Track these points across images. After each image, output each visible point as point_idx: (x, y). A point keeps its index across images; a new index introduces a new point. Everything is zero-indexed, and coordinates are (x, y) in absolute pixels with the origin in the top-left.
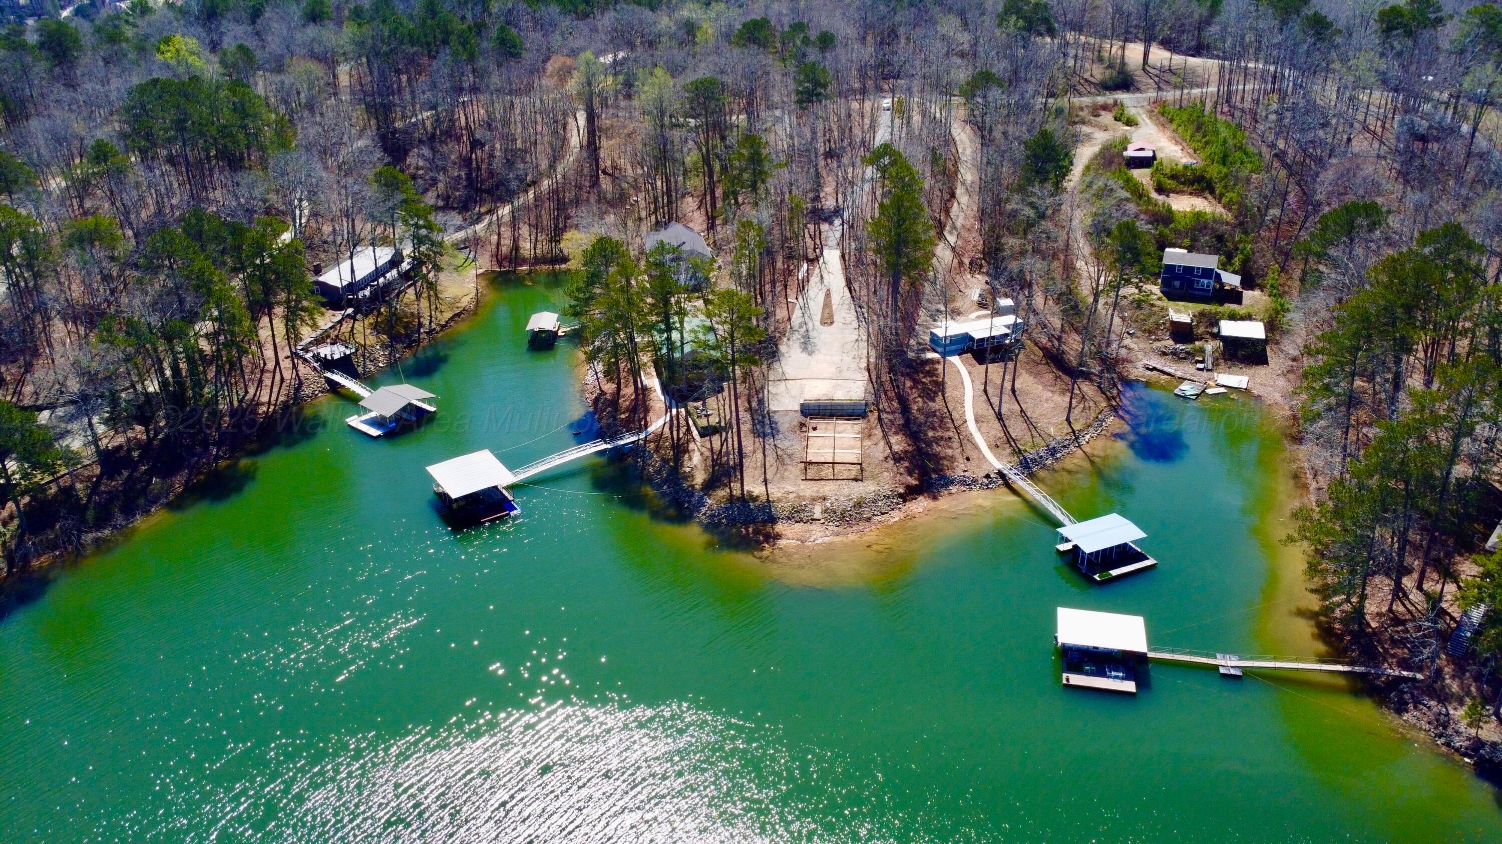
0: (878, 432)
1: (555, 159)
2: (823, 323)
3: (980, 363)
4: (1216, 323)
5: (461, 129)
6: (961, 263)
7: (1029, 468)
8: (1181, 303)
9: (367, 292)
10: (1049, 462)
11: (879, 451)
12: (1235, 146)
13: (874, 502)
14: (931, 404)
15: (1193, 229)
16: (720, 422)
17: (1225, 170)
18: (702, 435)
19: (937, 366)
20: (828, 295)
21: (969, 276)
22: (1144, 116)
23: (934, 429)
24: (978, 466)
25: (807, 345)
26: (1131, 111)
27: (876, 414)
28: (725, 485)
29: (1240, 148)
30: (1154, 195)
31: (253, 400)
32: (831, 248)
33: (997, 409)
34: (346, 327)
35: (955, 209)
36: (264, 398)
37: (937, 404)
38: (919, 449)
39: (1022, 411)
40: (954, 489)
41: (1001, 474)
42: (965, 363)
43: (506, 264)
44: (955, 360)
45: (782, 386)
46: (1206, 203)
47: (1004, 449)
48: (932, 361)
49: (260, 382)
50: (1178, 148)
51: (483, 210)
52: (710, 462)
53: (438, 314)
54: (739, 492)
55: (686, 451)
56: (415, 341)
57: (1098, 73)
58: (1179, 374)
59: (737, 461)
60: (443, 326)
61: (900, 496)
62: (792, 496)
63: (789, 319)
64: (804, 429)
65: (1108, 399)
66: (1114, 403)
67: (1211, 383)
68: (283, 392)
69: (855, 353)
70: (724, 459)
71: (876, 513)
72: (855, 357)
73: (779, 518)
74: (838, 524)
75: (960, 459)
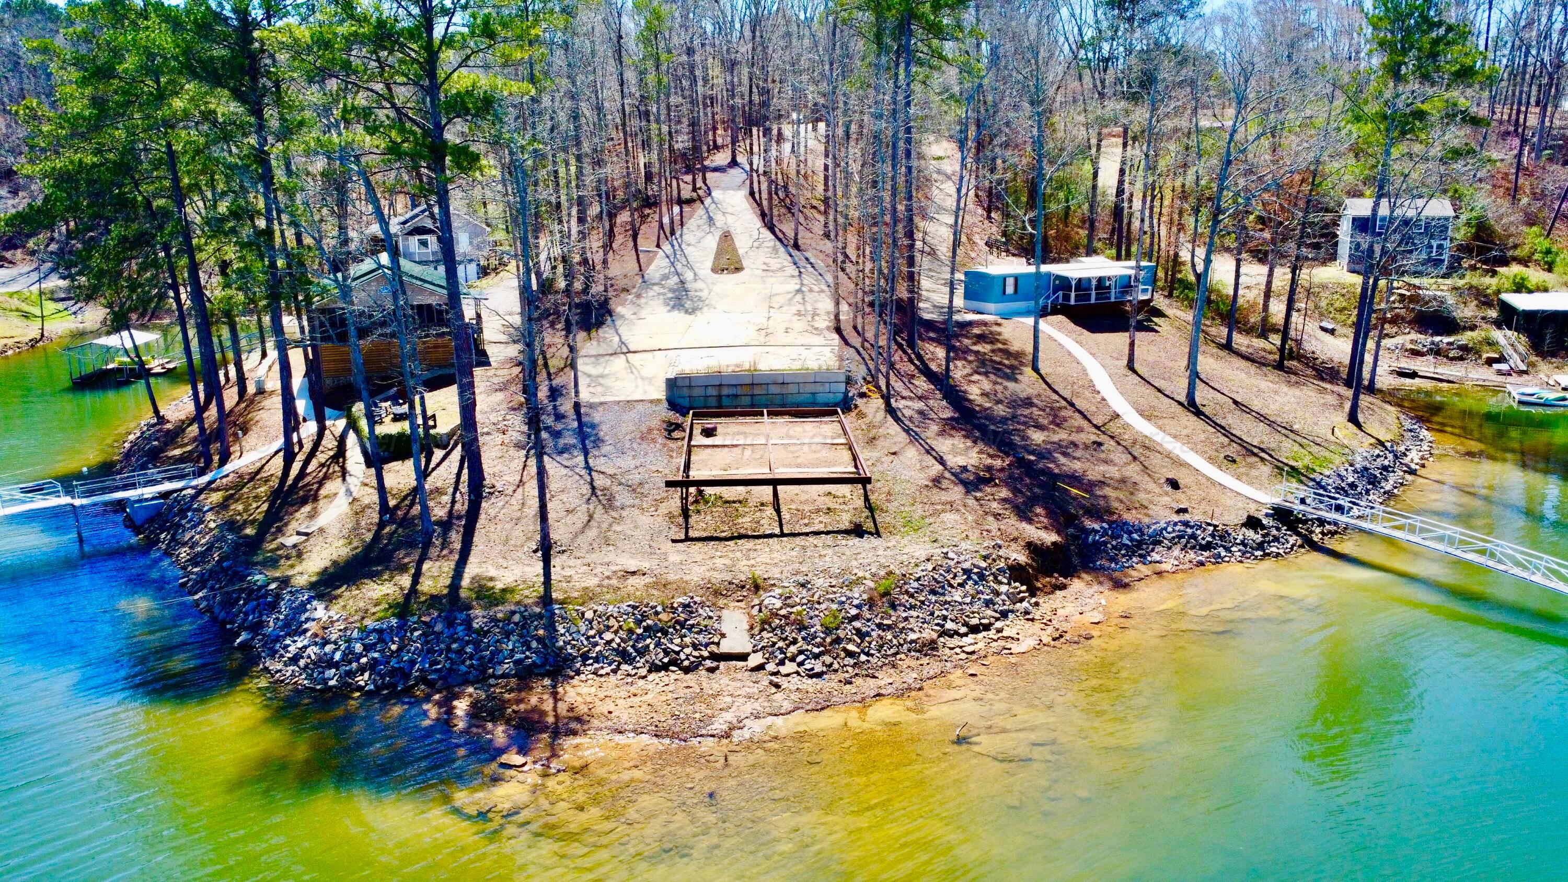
0: (895, 433)
2: (718, 269)
3: (1092, 330)
11: (913, 467)
13: (934, 592)
14: (1013, 386)
18: (372, 462)
19: (995, 330)
20: (726, 237)
23: (1041, 427)
24: (1210, 501)
25: (682, 301)
27: (878, 402)
28: (401, 569)
32: (727, 189)
33: (1178, 397)
37: (1028, 386)
38: (1022, 464)
39: (1236, 402)
40: (1166, 558)
42: (1058, 328)
45: (617, 362)
47: (1250, 466)
48: (981, 324)
54: (444, 584)
55: (311, 499)
59: (462, 507)
61: (1017, 572)
62: (636, 582)
63: (641, 273)
64: (678, 435)
69: (800, 308)
71: (949, 625)
72: (799, 314)
73: (585, 657)
74: (819, 668)
75: (1151, 486)
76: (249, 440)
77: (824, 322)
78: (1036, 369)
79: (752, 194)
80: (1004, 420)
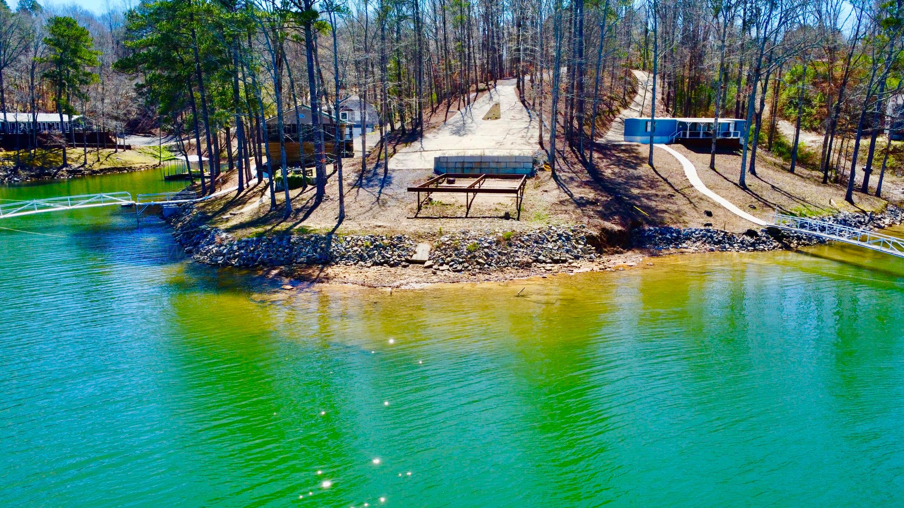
0: (553, 186)
2: (486, 118)
3: (697, 152)
14: (633, 171)
19: (639, 149)
20: (496, 105)
23: (640, 188)
24: (728, 222)
25: (460, 131)
27: (549, 173)
32: (505, 85)
33: (736, 182)
37: (643, 172)
38: (618, 200)
40: (689, 246)
44: (661, 146)
47: (765, 211)
48: (629, 145)
52: (266, 209)
53: (96, 165)
55: (242, 204)
62: (378, 229)
63: (445, 121)
69: (524, 134)
71: (541, 257)
72: (523, 137)
73: (342, 257)
74: (460, 267)
75: (695, 214)
76: (224, 187)
77: (534, 140)
78: (651, 164)
80: (620, 184)
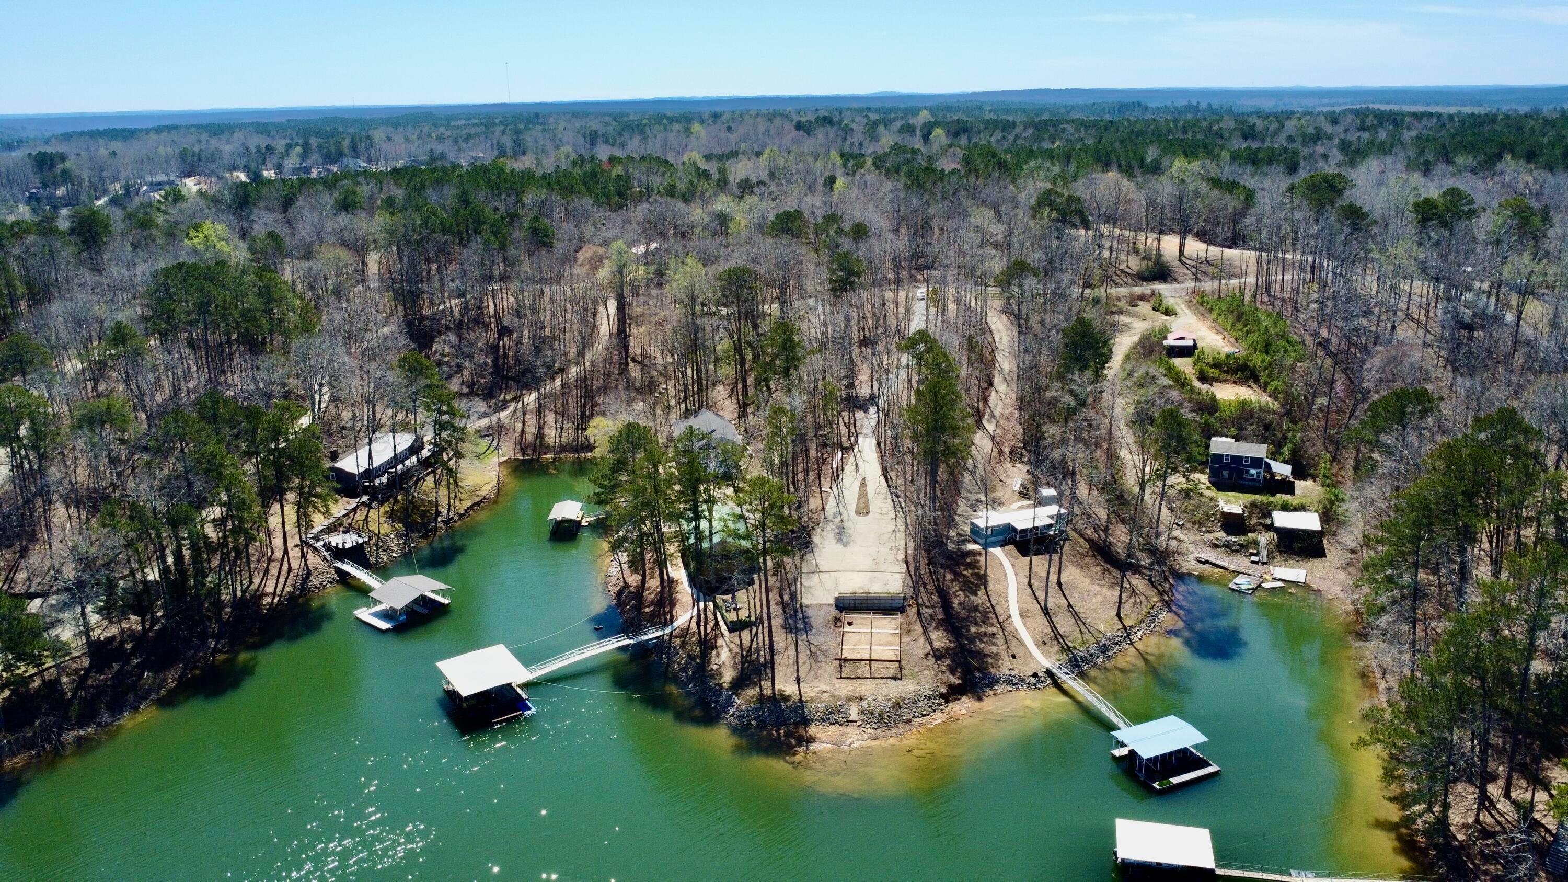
0: (918, 628)
1: (584, 346)
2: (859, 513)
3: (1024, 555)
4: (1268, 515)
5: (489, 317)
6: (1001, 452)
7: (1079, 666)
8: (1231, 494)
9: (384, 479)
10: (1100, 660)
11: (920, 647)
12: (1277, 335)
13: (914, 702)
14: (973, 598)
15: (1239, 418)
16: (749, 617)
17: (1268, 359)
18: (731, 631)
19: (978, 558)
20: (863, 484)
21: (1009, 465)
22: (1183, 306)
23: (976, 624)
24: (1024, 664)
25: (841, 535)
26: (1169, 302)
27: (915, 609)
28: (755, 684)
29: (1283, 336)
30: (1197, 384)
31: (257, 590)
32: (866, 436)
33: (1043, 604)
34: (360, 515)
35: (993, 398)
36: (270, 589)
37: (979, 599)
38: (961, 646)
39: (1069, 605)
40: (1000, 689)
41: (1049, 673)
42: (1007, 555)
43: (529, 451)
44: (997, 551)
45: (816, 578)
46: (1251, 392)
47: (1052, 646)
48: (973, 553)
49: (267, 571)
50: (1220, 337)
51: (508, 397)
52: (739, 659)
53: (457, 503)
54: (770, 691)
55: (714, 647)
56: (431, 530)
57: (1134, 264)
58: (1233, 567)
59: (768, 658)
60: (461, 516)
61: (942, 696)
62: (826, 695)
63: (823, 509)
64: (839, 624)
65: (1160, 594)
66: (1166, 598)
67: (1268, 577)
68: (290, 582)
69: (893, 544)
70: (754, 656)
71: (916, 714)
72: (891, 548)
73: (813, 720)
74: (876, 727)
75: (1006, 657)
76: (677, 610)
77: (901, 556)
78: (986, 586)
79: (879, 444)
80: (963, 620)
